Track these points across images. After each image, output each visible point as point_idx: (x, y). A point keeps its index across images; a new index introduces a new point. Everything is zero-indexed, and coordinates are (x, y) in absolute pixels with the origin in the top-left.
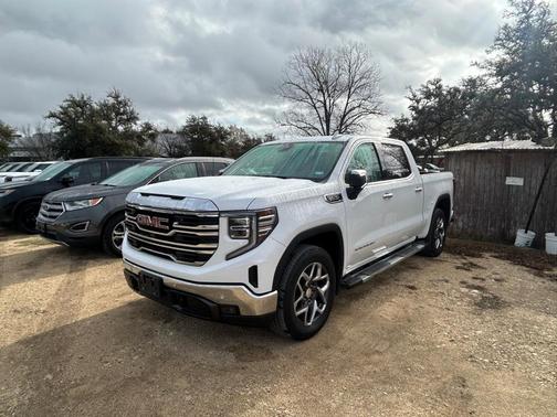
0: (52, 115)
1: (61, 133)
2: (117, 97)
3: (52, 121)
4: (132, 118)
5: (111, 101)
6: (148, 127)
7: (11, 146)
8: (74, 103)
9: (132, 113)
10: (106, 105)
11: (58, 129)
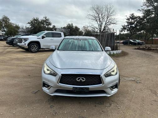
0: (29, 23)
1: (31, 28)
2: (46, 18)
3: (29, 25)
4: (50, 24)
5: (44, 19)
6: (54, 26)
7: (19, 31)
8: (34, 20)
9: (50, 22)
10: (43, 20)
11: (30, 27)
